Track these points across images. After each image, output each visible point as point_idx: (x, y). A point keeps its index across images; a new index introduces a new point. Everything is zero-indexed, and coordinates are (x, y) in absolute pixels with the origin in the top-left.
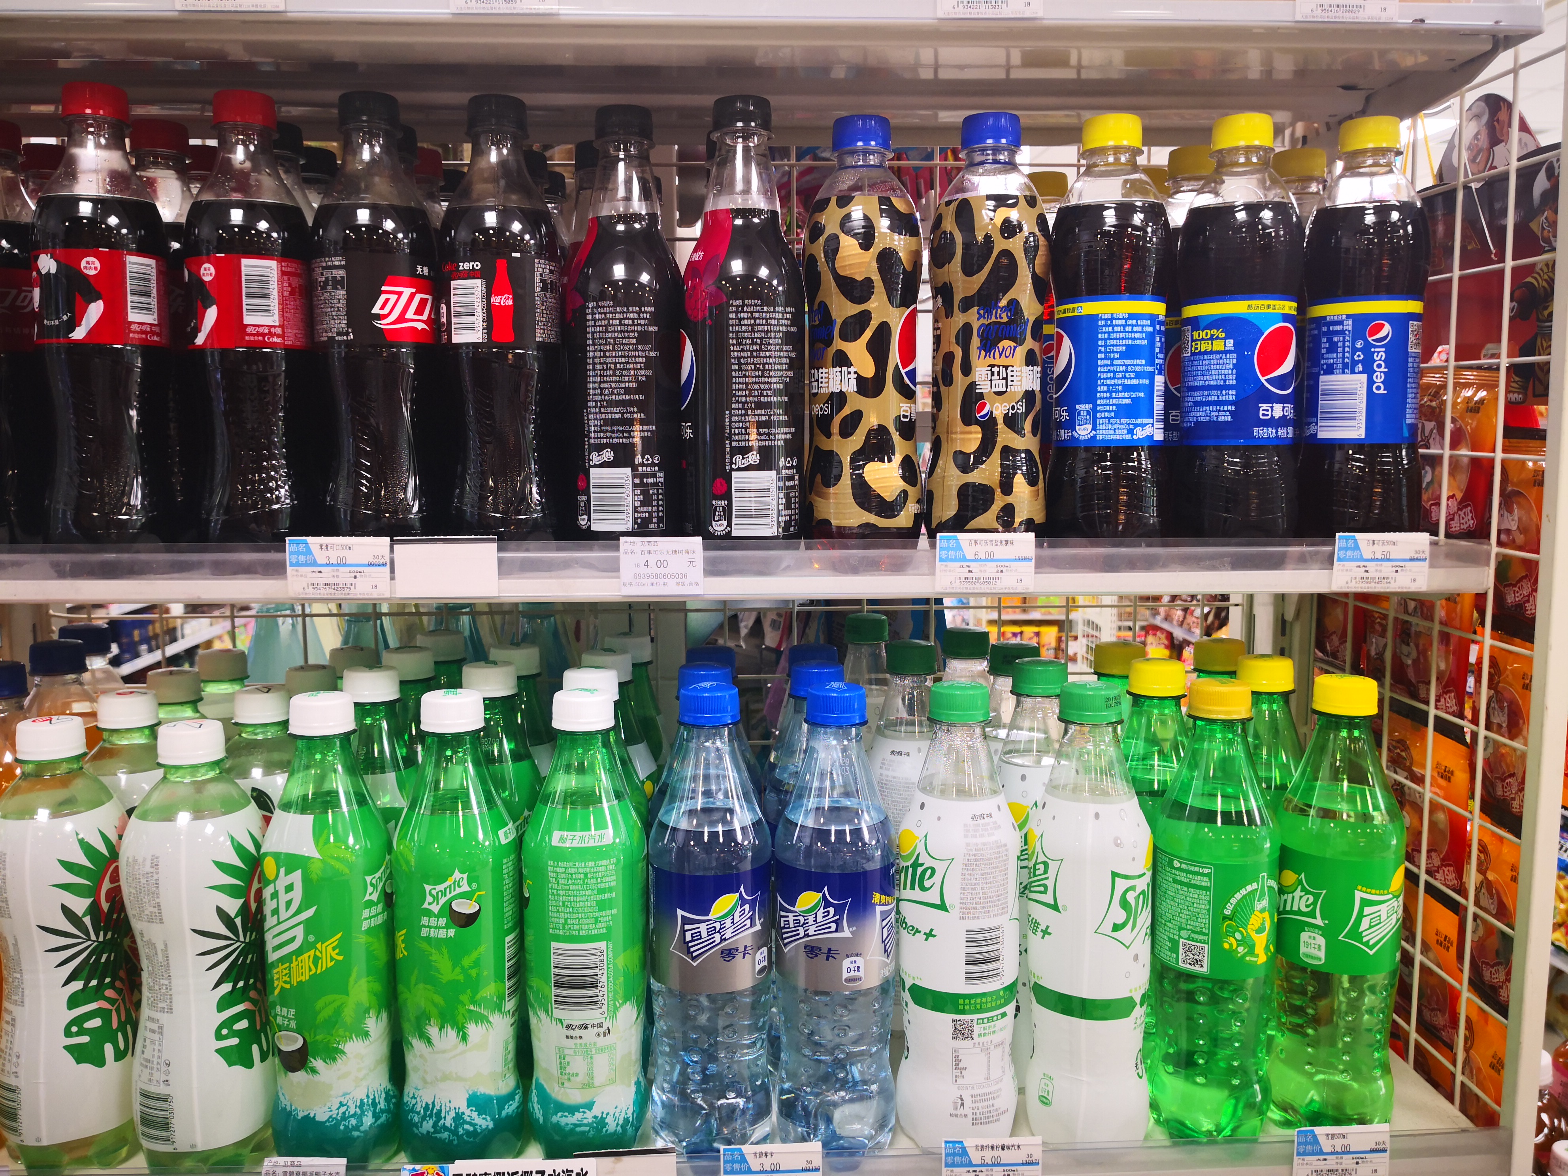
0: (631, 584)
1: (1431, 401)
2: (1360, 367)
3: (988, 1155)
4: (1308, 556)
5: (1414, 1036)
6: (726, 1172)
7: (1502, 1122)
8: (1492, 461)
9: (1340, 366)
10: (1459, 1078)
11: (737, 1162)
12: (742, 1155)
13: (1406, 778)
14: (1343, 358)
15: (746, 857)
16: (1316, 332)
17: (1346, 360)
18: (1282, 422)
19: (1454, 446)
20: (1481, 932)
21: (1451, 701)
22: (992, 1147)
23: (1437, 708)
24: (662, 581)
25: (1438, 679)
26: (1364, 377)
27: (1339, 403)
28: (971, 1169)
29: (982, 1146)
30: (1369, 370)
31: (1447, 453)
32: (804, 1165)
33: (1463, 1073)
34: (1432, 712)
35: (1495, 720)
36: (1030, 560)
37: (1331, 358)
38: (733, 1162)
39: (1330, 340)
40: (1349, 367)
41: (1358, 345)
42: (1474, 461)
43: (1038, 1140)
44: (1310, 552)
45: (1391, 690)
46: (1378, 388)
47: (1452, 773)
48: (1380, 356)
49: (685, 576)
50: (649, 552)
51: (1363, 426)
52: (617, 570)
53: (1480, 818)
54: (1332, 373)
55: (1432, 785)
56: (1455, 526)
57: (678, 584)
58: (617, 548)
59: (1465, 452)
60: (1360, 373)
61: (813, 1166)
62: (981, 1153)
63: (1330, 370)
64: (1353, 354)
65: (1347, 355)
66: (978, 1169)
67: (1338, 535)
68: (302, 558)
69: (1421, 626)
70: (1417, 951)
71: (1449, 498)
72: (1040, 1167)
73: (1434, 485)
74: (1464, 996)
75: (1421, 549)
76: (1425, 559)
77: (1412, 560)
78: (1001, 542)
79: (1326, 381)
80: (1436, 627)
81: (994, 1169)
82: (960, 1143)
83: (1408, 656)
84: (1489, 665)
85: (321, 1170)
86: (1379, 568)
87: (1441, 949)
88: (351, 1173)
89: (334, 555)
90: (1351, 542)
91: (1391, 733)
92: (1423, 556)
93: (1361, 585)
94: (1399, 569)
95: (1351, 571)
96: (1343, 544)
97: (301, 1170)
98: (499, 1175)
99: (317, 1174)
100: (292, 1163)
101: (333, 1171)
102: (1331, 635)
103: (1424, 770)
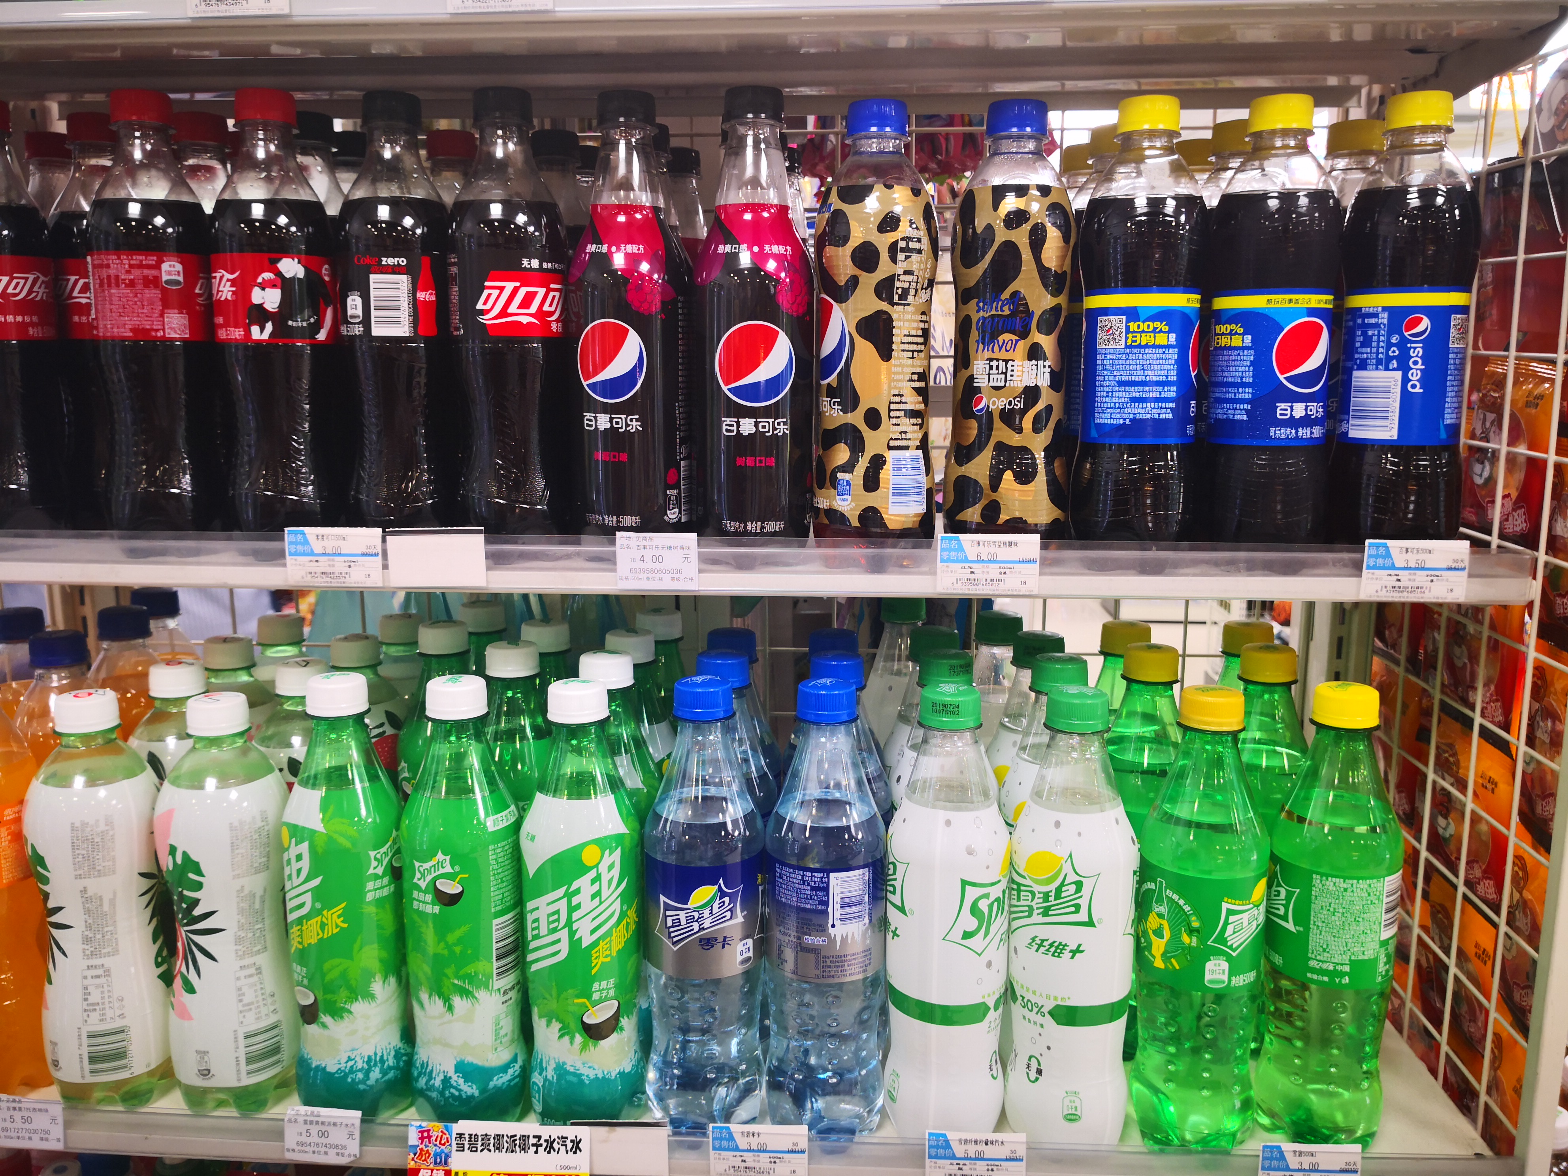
0: (627, 578)
1: (1495, 391)
2: (1395, 364)
3: (972, 1150)
4: (1330, 563)
5: (1445, 1048)
6: (714, 1149)
7: (1517, 1151)
8: (1545, 462)
10: (1483, 1098)
11: (725, 1139)
12: (730, 1134)
13: (1452, 785)
14: (1378, 353)
15: (736, 848)
16: (1351, 323)
18: (1307, 421)
19: (1512, 441)
20: (1514, 952)
21: (1496, 709)
22: (976, 1142)
23: (1483, 715)
24: (657, 576)
25: (1486, 686)
26: (1398, 375)
27: (1373, 401)
28: (955, 1162)
29: (966, 1141)
31: (1504, 449)
32: (790, 1147)
33: (1489, 1092)
34: (1478, 720)
35: (1539, 734)
36: (1035, 562)
38: (721, 1139)
39: (1364, 334)
42: (1531, 460)
43: (1022, 1137)
45: (1443, 692)
46: (1414, 386)
47: (1496, 784)
49: (680, 571)
50: (645, 547)
51: (1396, 426)
52: (614, 565)
53: (1516, 836)
54: (1365, 369)
55: (1475, 794)
56: (1509, 529)
57: (673, 579)
58: (613, 542)
59: (1522, 450)
60: (1394, 369)
61: (799, 1148)
62: (964, 1147)
63: (1363, 366)
66: (961, 1162)
67: (1367, 542)
68: (300, 548)
69: (1471, 628)
70: (1452, 963)
71: (1504, 497)
72: (1024, 1163)
73: (1491, 481)
74: (1493, 1015)
75: (1459, 557)
76: (1464, 569)
77: (1450, 569)
78: (1005, 543)
79: (1359, 377)
80: (1486, 632)
81: (978, 1162)
82: (944, 1135)
83: (1459, 658)
84: (1534, 675)
85: (338, 1121)
86: (1412, 577)
87: (1479, 962)
88: (365, 1125)
89: (329, 545)
90: (1382, 550)
91: (1439, 735)
92: (1461, 565)
93: (1392, 594)
94: (1435, 578)
95: (1381, 579)
96: (1373, 552)
97: (320, 1119)
98: (498, 1137)
99: (335, 1124)
100: (312, 1112)
101: (349, 1122)
102: (1390, 627)
103: (1467, 776)
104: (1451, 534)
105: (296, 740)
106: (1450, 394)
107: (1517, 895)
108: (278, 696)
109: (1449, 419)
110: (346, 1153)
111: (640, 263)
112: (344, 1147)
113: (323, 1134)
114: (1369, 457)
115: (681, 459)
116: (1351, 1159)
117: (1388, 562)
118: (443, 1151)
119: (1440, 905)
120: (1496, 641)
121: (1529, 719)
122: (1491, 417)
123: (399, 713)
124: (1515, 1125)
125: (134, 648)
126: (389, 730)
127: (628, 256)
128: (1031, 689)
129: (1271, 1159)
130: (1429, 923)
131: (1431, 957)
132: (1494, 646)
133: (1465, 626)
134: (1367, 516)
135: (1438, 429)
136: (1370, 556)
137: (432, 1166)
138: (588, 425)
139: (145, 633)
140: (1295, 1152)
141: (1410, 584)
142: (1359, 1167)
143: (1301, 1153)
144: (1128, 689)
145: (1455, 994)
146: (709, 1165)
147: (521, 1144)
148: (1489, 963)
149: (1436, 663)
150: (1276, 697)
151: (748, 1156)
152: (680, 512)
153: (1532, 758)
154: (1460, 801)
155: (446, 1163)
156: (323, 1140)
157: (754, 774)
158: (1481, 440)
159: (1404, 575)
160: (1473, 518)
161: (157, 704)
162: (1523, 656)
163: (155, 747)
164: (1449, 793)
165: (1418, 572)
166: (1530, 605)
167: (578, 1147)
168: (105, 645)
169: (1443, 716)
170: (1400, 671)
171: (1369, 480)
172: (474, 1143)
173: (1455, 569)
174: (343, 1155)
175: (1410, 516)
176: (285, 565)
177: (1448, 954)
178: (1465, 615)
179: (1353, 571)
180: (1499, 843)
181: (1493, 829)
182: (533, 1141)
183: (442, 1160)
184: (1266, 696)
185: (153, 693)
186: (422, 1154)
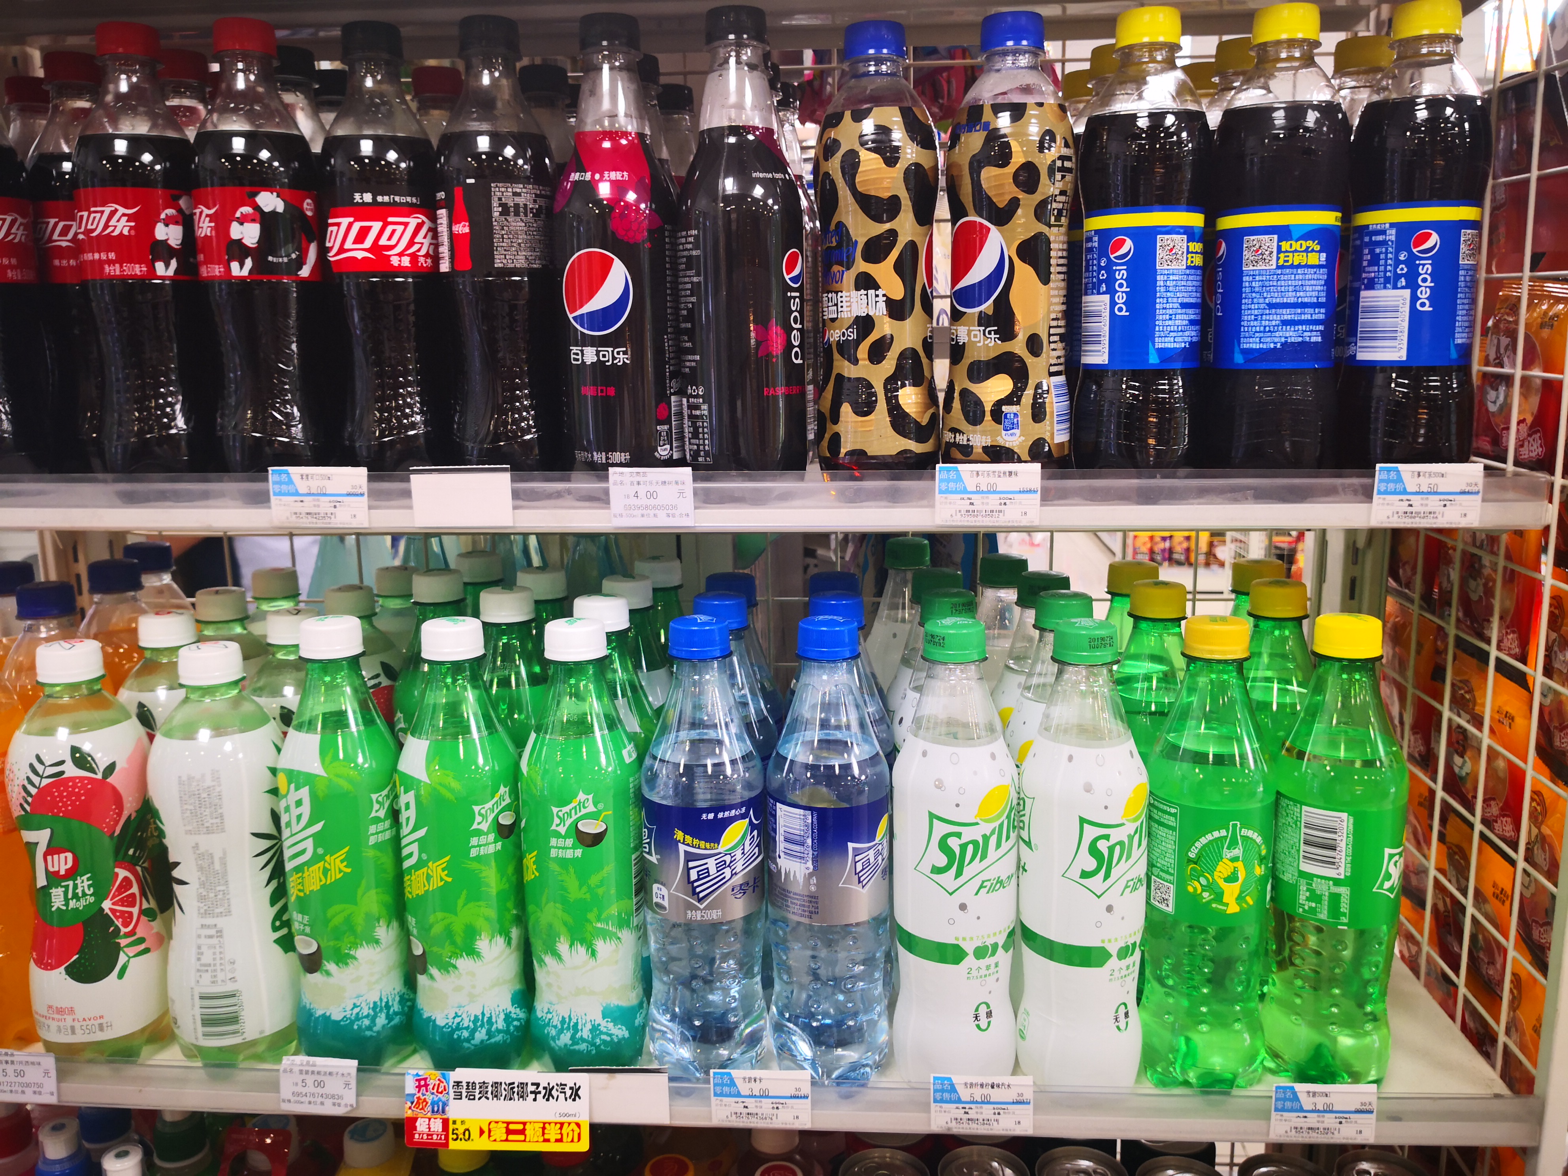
0: (621, 515)
1: (1508, 315)
2: (1403, 282)
3: (978, 1094)
4: (1340, 489)
5: (1463, 990)
6: (716, 1095)
7: (1537, 1089)
8: (1560, 383)
9: (1382, 280)
10: (1502, 1038)
11: (726, 1085)
12: (732, 1079)
13: (1468, 722)
16: (1358, 242)
17: (1388, 274)
19: (1527, 365)
20: (1532, 889)
21: (1512, 641)
22: (982, 1085)
23: (1499, 648)
24: (652, 512)
25: (1501, 618)
26: (1407, 293)
27: (1383, 321)
28: (961, 1106)
29: (971, 1085)
30: (1412, 285)
31: (1519, 373)
32: (793, 1092)
33: (1508, 1033)
34: (1494, 653)
35: (1557, 665)
36: (1035, 492)
37: (1371, 272)
38: (723, 1085)
39: (1372, 252)
40: (1392, 282)
41: (1402, 258)
42: (1546, 382)
43: (1030, 1080)
44: (1343, 485)
45: (1457, 628)
46: (1423, 305)
47: (1512, 719)
48: (1426, 269)
49: (675, 507)
50: (639, 483)
52: (607, 502)
53: (1534, 769)
54: (1373, 288)
55: (1492, 730)
56: (1525, 453)
57: (665, 515)
58: (606, 478)
59: (1537, 373)
60: (1403, 288)
61: (802, 1093)
62: (969, 1091)
63: (1371, 286)
64: (1396, 267)
65: (1389, 268)
66: (967, 1106)
67: (1378, 466)
68: (284, 488)
69: (1487, 560)
70: (1469, 903)
71: (1519, 423)
72: (1031, 1106)
73: (1506, 408)
74: (1512, 953)
75: (1473, 481)
76: (1478, 493)
77: (1463, 493)
78: (1005, 473)
79: (1367, 297)
80: (1502, 562)
81: (984, 1106)
82: (950, 1079)
83: (1475, 592)
84: (1551, 605)
85: (334, 1070)
86: (1425, 502)
87: (1497, 902)
88: (362, 1074)
89: (314, 485)
90: (1393, 474)
91: (1456, 673)
92: (1475, 489)
93: (1404, 520)
94: (1448, 503)
95: (1392, 505)
96: (1384, 476)
97: (316, 1069)
98: (496, 1085)
99: (330, 1074)
100: (308, 1062)
101: (345, 1072)
102: (1404, 565)
103: (1483, 712)
104: (1463, 458)
105: (289, 691)
106: (1460, 313)
107: (1535, 831)
108: (270, 645)
109: (1460, 339)
110: (343, 1103)
111: (626, 193)
112: (340, 1097)
113: (319, 1084)
114: (1379, 379)
115: (672, 394)
116: (1366, 1099)
117: (1399, 487)
118: (440, 1100)
119: (1457, 846)
120: (1513, 571)
121: (1546, 650)
122: (1505, 341)
123: (395, 664)
124: (1535, 1065)
125: (126, 600)
126: (385, 682)
127: (614, 184)
128: (1035, 626)
129: (1285, 1100)
130: (1446, 866)
131: (1448, 900)
132: (1511, 577)
133: (1480, 558)
134: (1378, 438)
135: (1449, 350)
136: (1381, 481)
137: (429, 1115)
138: (576, 360)
139: (137, 586)
140: (1308, 1092)
141: (1422, 509)
142: (1375, 1107)
143: (1314, 1094)
144: (1135, 627)
145: (1473, 938)
146: (710, 1112)
147: (519, 1091)
148: (1508, 903)
149: (1451, 599)
150: (1287, 633)
151: (750, 1102)
152: (671, 449)
153: (1550, 688)
154: (1477, 737)
155: (443, 1111)
156: (319, 1090)
157: (753, 717)
158: (1496, 366)
159: (1416, 500)
160: (1488, 447)
161: (148, 654)
162: (1539, 584)
163: (145, 698)
164: (1464, 731)
165: (1431, 497)
166: (1547, 529)
167: (577, 1095)
168: (96, 598)
169: (1459, 653)
170: (1415, 609)
171: (1378, 403)
172: (471, 1091)
173: (1469, 493)
174: (339, 1105)
175: (1421, 440)
176: (269, 507)
177: (1465, 895)
178: (1481, 547)
179: (1363, 498)
180: (1516, 778)
181: (1510, 763)
182: (532, 1088)
183: (440, 1109)
184: (1277, 633)
185: (142, 644)
186: (419, 1103)
